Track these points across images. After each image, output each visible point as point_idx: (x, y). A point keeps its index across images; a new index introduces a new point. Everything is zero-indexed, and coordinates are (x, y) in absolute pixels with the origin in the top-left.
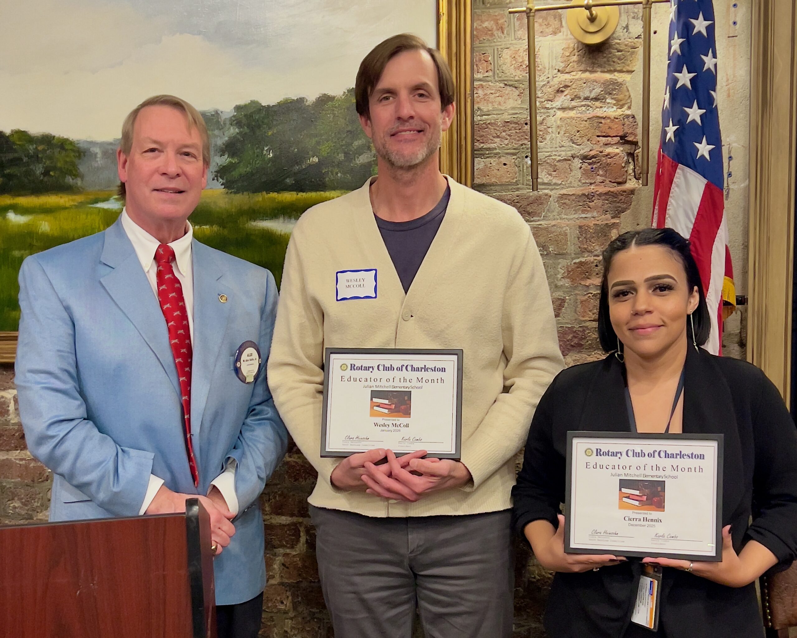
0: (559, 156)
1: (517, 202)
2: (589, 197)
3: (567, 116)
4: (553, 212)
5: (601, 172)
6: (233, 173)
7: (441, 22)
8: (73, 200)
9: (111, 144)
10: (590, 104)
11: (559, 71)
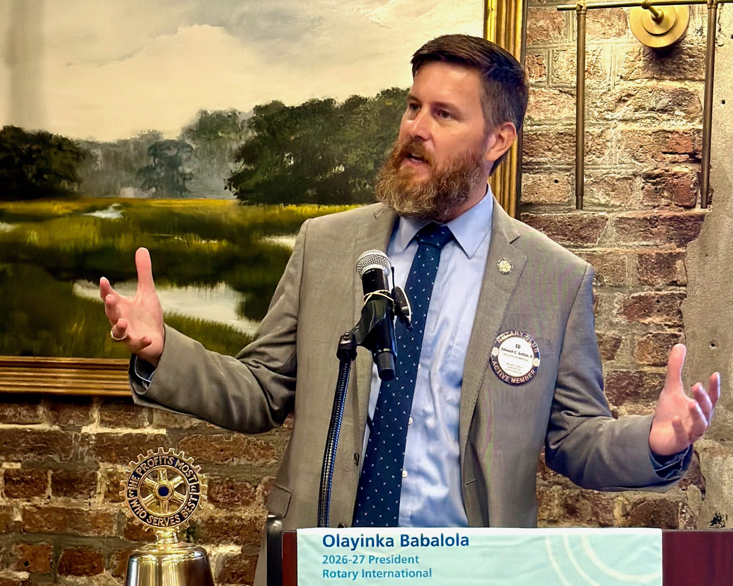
0: (619, 173)
1: (569, 225)
2: (652, 221)
3: (629, 129)
4: (610, 237)
5: (666, 194)
6: (248, 182)
7: (489, 18)
8: (67, 208)
9: (113, 145)
10: (656, 116)
11: (621, 77)
